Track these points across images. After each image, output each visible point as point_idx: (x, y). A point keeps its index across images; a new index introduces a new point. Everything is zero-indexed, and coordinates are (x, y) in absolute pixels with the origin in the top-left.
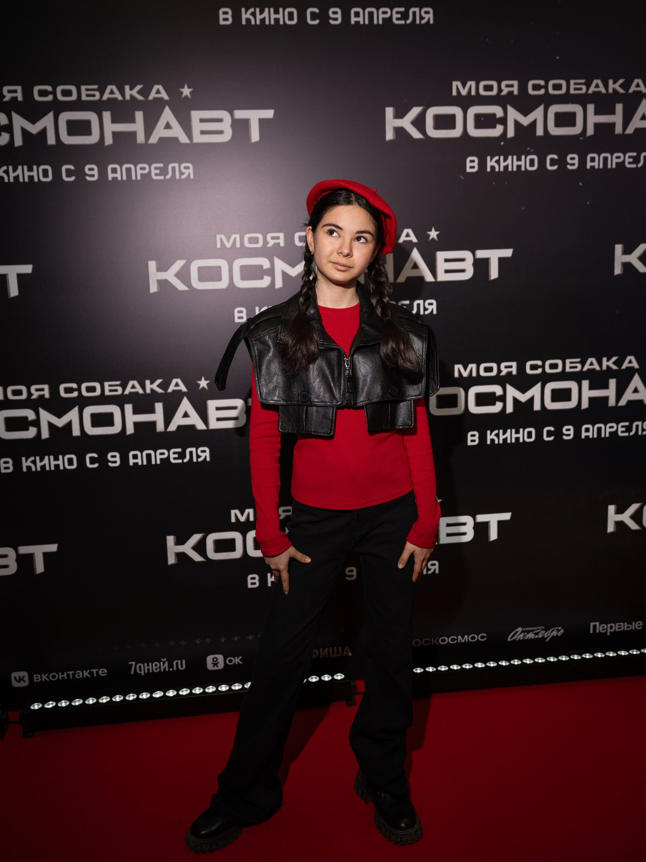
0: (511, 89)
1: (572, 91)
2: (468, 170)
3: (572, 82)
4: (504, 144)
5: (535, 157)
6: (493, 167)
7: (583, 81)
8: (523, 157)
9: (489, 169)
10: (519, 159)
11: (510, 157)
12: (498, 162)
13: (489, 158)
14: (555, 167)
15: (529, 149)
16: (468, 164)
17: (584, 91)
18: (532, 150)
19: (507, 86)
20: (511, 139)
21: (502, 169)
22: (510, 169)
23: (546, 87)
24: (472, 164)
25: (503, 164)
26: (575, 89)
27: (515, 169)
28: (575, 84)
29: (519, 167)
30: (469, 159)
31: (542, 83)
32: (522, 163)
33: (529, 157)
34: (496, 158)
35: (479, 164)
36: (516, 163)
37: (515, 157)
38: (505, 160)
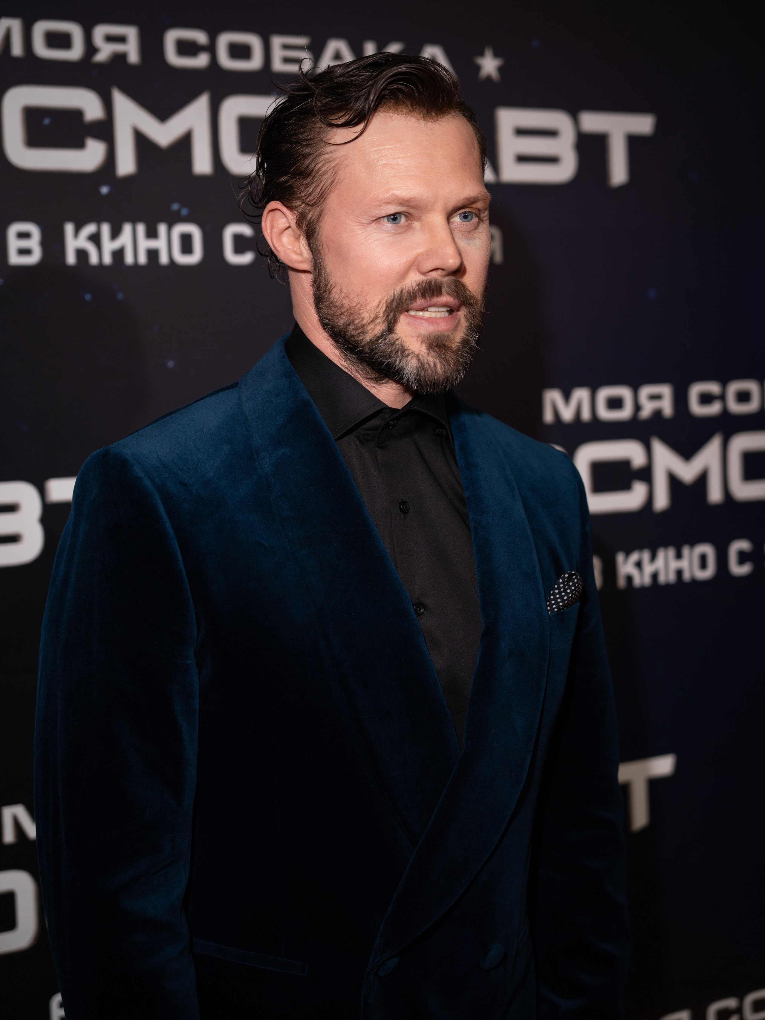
0: (119, 48)
1: (278, 66)
2: (15, 259)
3: (277, 41)
4: (109, 194)
5: (194, 230)
6: (82, 254)
7: (302, 41)
8: (162, 229)
9: (71, 259)
10: (152, 234)
11: (127, 229)
12: (95, 239)
13: (69, 228)
14: (247, 258)
15: (175, 207)
16: (14, 244)
17: (307, 66)
18: (184, 212)
19: (110, 39)
20: (129, 179)
21: (107, 259)
22: (129, 259)
23: (211, 49)
24: (24, 244)
25: (109, 246)
26: (287, 60)
27: (143, 259)
28: (286, 47)
29: (153, 254)
30: (14, 229)
31: (201, 37)
32: (160, 244)
33: (180, 229)
34: (90, 229)
35: (44, 244)
36: (144, 244)
37: (141, 229)
38: (115, 233)
